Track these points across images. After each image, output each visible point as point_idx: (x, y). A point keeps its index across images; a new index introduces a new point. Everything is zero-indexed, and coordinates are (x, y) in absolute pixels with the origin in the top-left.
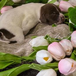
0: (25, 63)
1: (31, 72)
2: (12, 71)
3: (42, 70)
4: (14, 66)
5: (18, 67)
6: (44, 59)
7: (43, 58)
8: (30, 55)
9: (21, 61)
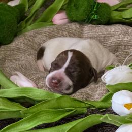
0: (93, 112)
1: (104, 128)
2: (71, 127)
3: (123, 125)
4: (75, 118)
5: (81, 120)
6: (125, 106)
7: (123, 105)
8: (103, 98)
9: (86, 108)
